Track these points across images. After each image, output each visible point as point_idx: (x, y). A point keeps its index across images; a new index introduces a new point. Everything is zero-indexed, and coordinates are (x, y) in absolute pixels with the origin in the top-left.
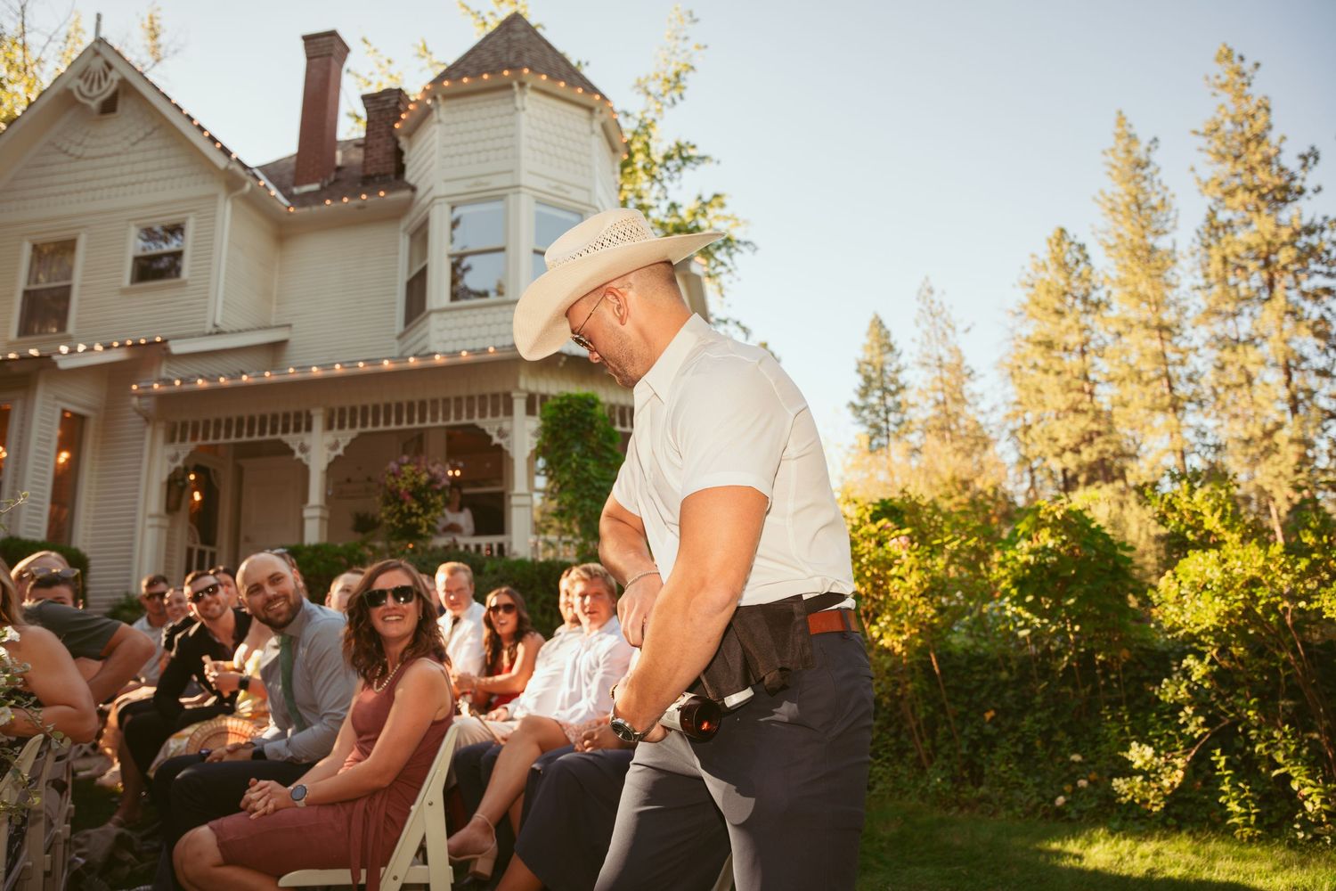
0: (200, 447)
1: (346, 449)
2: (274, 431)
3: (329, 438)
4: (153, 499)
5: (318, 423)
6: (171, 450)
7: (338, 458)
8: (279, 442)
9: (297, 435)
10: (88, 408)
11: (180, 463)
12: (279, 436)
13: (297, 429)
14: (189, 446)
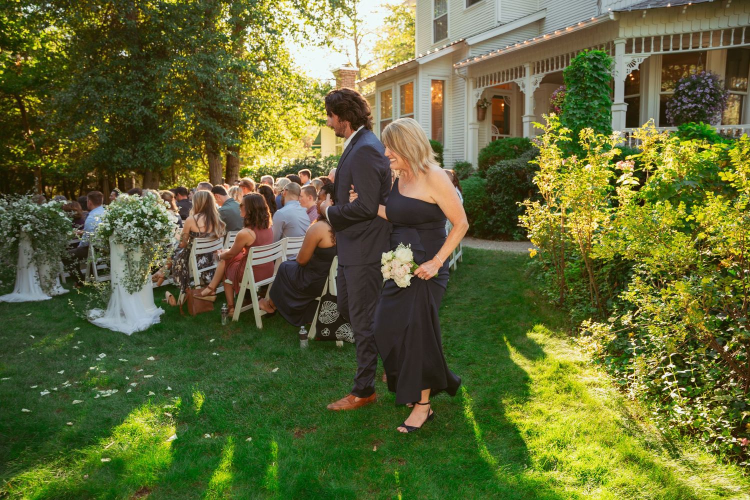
0: (486, 89)
1: (541, 83)
2: (512, 79)
3: (533, 79)
4: (470, 114)
5: (528, 71)
6: (475, 92)
7: (537, 88)
8: (513, 82)
9: (521, 79)
10: (445, 76)
11: (479, 98)
12: (514, 80)
13: (521, 76)
14: (482, 89)
